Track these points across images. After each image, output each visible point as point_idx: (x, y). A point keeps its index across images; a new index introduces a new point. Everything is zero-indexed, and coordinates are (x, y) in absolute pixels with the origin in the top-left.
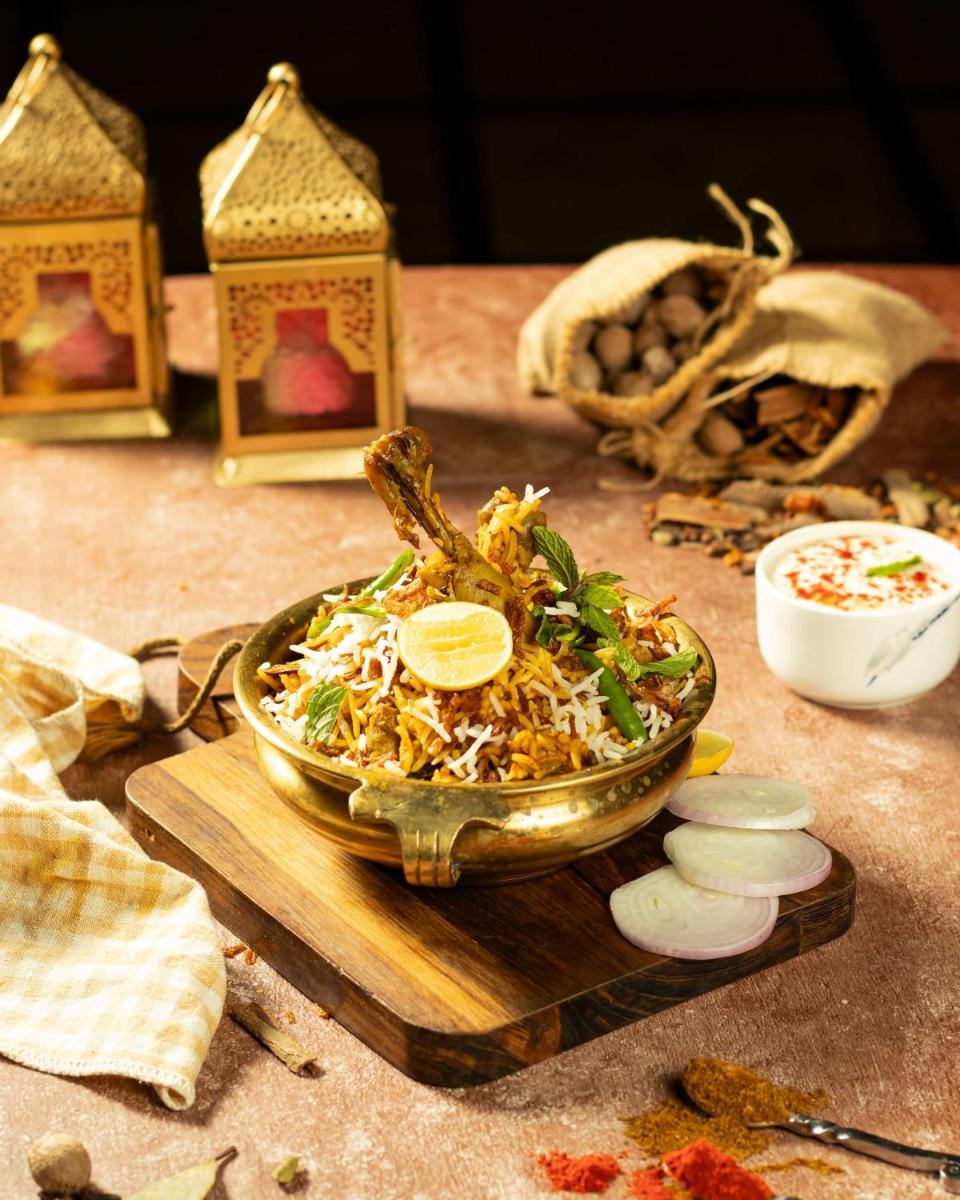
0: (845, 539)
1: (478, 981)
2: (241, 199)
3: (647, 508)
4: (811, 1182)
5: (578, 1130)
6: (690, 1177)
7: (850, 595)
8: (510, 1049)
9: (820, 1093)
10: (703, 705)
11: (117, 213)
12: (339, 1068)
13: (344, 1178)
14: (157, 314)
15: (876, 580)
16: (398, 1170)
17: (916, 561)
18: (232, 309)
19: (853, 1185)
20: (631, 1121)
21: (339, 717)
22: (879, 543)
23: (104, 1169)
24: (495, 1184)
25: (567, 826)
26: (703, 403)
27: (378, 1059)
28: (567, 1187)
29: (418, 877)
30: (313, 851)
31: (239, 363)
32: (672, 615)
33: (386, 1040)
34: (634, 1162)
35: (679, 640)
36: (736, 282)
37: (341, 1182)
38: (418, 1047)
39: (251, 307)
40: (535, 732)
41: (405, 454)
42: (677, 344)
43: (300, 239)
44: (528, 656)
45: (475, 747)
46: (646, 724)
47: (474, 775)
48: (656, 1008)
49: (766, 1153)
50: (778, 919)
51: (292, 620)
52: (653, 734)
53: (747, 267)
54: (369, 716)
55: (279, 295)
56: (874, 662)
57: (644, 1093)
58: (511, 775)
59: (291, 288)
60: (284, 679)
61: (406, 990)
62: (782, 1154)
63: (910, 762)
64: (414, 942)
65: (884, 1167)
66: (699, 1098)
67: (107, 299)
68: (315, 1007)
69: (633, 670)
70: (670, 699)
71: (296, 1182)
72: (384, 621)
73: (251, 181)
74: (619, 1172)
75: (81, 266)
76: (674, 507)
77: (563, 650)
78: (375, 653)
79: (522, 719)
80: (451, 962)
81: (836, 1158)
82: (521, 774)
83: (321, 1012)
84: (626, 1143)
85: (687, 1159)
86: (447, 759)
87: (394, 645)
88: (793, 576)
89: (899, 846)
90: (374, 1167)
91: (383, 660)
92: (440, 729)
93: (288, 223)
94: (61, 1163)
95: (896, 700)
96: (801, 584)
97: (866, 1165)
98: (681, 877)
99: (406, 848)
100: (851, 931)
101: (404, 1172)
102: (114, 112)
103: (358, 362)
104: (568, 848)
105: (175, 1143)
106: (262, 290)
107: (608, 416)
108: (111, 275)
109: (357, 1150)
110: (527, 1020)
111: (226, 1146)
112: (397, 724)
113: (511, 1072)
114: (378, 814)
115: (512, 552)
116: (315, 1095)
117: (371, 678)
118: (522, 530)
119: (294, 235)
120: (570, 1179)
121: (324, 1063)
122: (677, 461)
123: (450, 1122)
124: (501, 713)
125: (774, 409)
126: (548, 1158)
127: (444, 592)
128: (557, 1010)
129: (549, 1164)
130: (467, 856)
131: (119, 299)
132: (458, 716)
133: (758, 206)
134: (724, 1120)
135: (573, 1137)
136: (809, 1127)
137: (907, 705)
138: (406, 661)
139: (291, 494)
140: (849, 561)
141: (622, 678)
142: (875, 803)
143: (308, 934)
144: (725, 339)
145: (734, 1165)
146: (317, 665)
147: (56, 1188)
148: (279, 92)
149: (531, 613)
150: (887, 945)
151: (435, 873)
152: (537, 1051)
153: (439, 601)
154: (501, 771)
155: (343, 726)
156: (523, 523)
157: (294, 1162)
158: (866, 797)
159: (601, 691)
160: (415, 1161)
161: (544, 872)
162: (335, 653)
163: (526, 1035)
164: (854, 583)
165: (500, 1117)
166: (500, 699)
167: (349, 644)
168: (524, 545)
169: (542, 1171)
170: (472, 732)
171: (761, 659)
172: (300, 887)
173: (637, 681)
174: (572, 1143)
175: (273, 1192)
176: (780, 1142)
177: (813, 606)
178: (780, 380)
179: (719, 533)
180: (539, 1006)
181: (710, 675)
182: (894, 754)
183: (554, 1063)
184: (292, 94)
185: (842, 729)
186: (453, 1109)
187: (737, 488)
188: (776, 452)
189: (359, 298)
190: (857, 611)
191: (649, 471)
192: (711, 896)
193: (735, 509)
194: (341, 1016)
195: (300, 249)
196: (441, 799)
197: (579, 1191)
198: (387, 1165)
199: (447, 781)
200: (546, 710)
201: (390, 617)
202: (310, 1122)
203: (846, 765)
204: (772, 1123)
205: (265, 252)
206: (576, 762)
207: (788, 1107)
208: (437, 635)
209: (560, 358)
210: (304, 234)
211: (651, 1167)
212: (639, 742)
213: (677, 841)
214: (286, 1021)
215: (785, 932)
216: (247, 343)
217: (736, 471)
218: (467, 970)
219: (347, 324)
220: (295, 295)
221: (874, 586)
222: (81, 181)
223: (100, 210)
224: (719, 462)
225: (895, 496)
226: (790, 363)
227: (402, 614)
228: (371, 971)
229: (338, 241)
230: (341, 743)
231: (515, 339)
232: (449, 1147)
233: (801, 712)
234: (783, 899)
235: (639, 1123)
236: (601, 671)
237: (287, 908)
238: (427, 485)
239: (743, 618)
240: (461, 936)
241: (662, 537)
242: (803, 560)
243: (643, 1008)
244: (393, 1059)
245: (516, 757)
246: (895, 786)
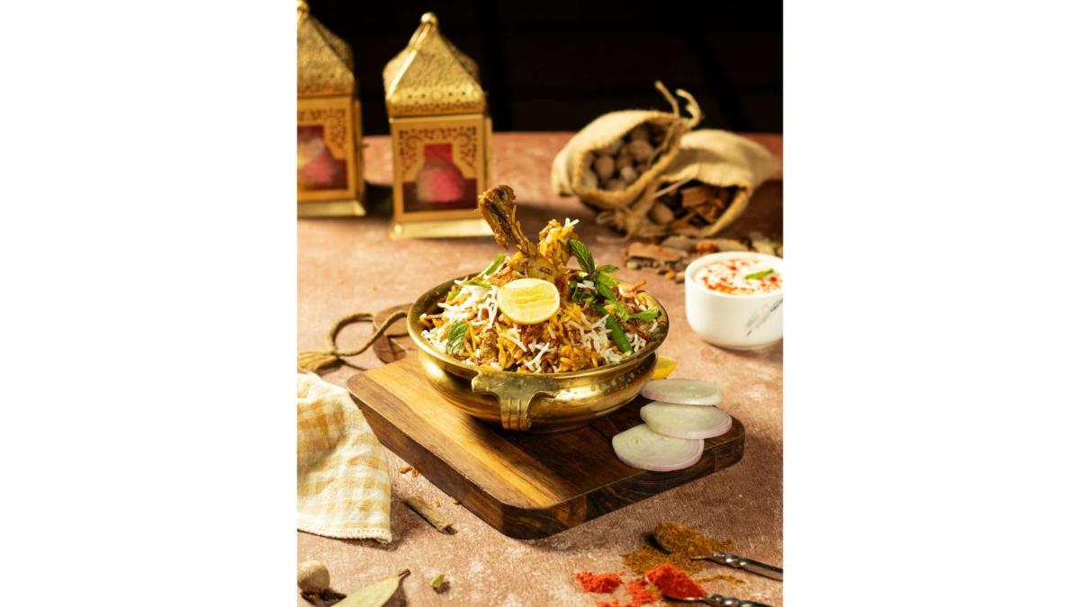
0: (733, 261)
1: (541, 482)
2: (407, 84)
3: (623, 250)
4: (726, 587)
5: (597, 561)
6: (661, 584)
7: (736, 288)
8: (559, 518)
9: (729, 542)
10: (662, 335)
11: (338, 92)
12: (466, 530)
13: (469, 586)
14: (358, 150)
15: (750, 281)
16: (499, 581)
17: (771, 271)
18: (400, 144)
19: (749, 589)
20: (626, 557)
21: (465, 340)
22: (751, 263)
23: (337, 580)
24: (553, 589)
25: (590, 398)
26: (653, 195)
27: (486, 525)
28: (593, 590)
29: (509, 424)
30: (449, 417)
31: (404, 173)
32: (643, 291)
33: (491, 514)
34: (629, 577)
35: (648, 304)
36: (670, 131)
37: (468, 588)
38: (508, 517)
39: (411, 142)
40: (572, 347)
41: (502, 199)
42: (638, 165)
43: (438, 106)
44: (569, 308)
45: (540, 354)
46: (632, 345)
47: (540, 369)
48: (638, 499)
49: (701, 573)
50: (704, 452)
51: (438, 293)
52: (636, 349)
53: (676, 123)
54: (482, 339)
55: (426, 136)
56: (750, 324)
57: (633, 542)
58: (560, 369)
59: (432, 132)
60: (434, 321)
61: (501, 486)
62: (710, 573)
63: (770, 376)
64: (506, 463)
65: (766, 580)
66: (664, 544)
67: (333, 140)
68: (451, 499)
69: (625, 316)
70: (645, 332)
71: (443, 588)
72: (489, 288)
73: (412, 75)
74: (621, 582)
75: (319, 122)
76: (637, 249)
77: (587, 306)
78: (486, 306)
79: (565, 340)
80: (526, 472)
81: (739, 575)
82: (565, 369)
83: (454, 501)
84: (624, 568)
85: (659, 573)
86: (525, 361)
87: (495, 302)
88: (705, 279)
89: (766, 418)
90: (486, 580)
91: (490, 309)
92: (521, 345)
93: (432, 97)
94: (314, 576)
95: (760, 345)
96: (710, 283)
97: (756, 578)
98: (651, 430)
99: (503, 408)
100: (742, 460)
101: (502, 582)
102: (337, 42)
103: (468, 173)
104: (589, 411)
105: (376, 568)
106: (417, 133)
107: (602, 202)
108: (336, 127)
109: (476, 571)
110: (569, 502)
111: (404, 569)
112: (497, 342)
113: (560, 531)
114: (487, 389)
115: (558, 254)
116: (452, 543)
117: (483, 319)
118: (564, 242)
119: (435, 103)
120: (594, 586)
121: (456, 527)
122: (639, 226)
123: (528, 557)
124: (554, 337)
125: (691, 198)
126: (581, 575)
127: (522, 273)
128: (585, 497)
129: (582, 578)
130: (535, 414)
131: (339, 140)
132: (531, 338)
133: (682, 93)
134: (678, 555)
135: (594, 564)
136: (724, 559)
137: (768, 348)
138: (503, 309)
139: (431, 244)
140: (735, 272)
141: (619, 320)
142: (752, 396)
143: (447, 458)
144: (665, 161)
145: (684, 577)
146: (453, 313)
147: (310, 590)
148: (427, 28)
149: (569, 286)
150: (763, 468)
151: (519, 421)
152: (574, 519)
153: (519, 278)
154: (554, 367)
155: (467, 345)
156: (565, 238)
157: (442, 577)
158: (748, 393)
159: (607, 327)
160: (508, 577)
161: (575, 427)
162: (462, 307)
163: (568, 510)
164: (738, 282)
165: (555, 555)
166: (553, 330)
167: (470, 302)
168: (565, 250)
169: (578, 582)
170: (538, 346)
171: (687, 325)
172: (442, 435)
173: (627, 322)
174: (594, 568)
175: (430, 593)
176: (708, 567)
177: (717, 293)
178: (694, 183)
179: (662, 263)
180: (575, 494)
181: (665, 320)
182: (761, 373)
183: (583, 527)
184: (434, 29)
185: (732, 359)
186: (528, 550)
187: (671, 240)
188: (691, 223)
189: (468, 137)
190: (739, 296)
191: (623, 233)
192: (666, 439)
193: (670, 251)
194: (466, 502)
195: (438, 111)
196: (522, 381)
197: (599, 592)
198: (492, 579)
199: (525, 372)
200: (578, 337)
201: (493, 287)
202: (450, 557)
203: (735, 377)
204: (704, 557)
205: (419, 112)
206: (595, 363)
207: (713, 548)
208: (518, 295)
209: (576, 171)
210: (440, 103)
211: (638, 580)
212: (628, 354)
213: (647, 411)
214: (435, 506)
215: (707, 459)
216: (408, 162)
217: (670, 231)
218: (535, 477)
219: (462, 152)
220: (435, 136)
221: (749, 284)
222: (320, 76)
223: (329, 92)
224: (663, 227)
225: (756, 244)
226: (699, 174)
227: (499, 285)
228: (483, 477)
229: (458, 107)
230: (466, 354)
231: (549, 169)
232: (527, 570)
233: (710, 351)
234: (706, 440)
235: (630, 557)
236: (607, 316)
237: (436, 445)
238: (513, 216)
239: (678, 305)
240: (532, 460)
241: (632, 265)
242: (710, 271)
243: (631, 498)
244: (495, 524)
245: (562, 359)
246: (763, 388)
